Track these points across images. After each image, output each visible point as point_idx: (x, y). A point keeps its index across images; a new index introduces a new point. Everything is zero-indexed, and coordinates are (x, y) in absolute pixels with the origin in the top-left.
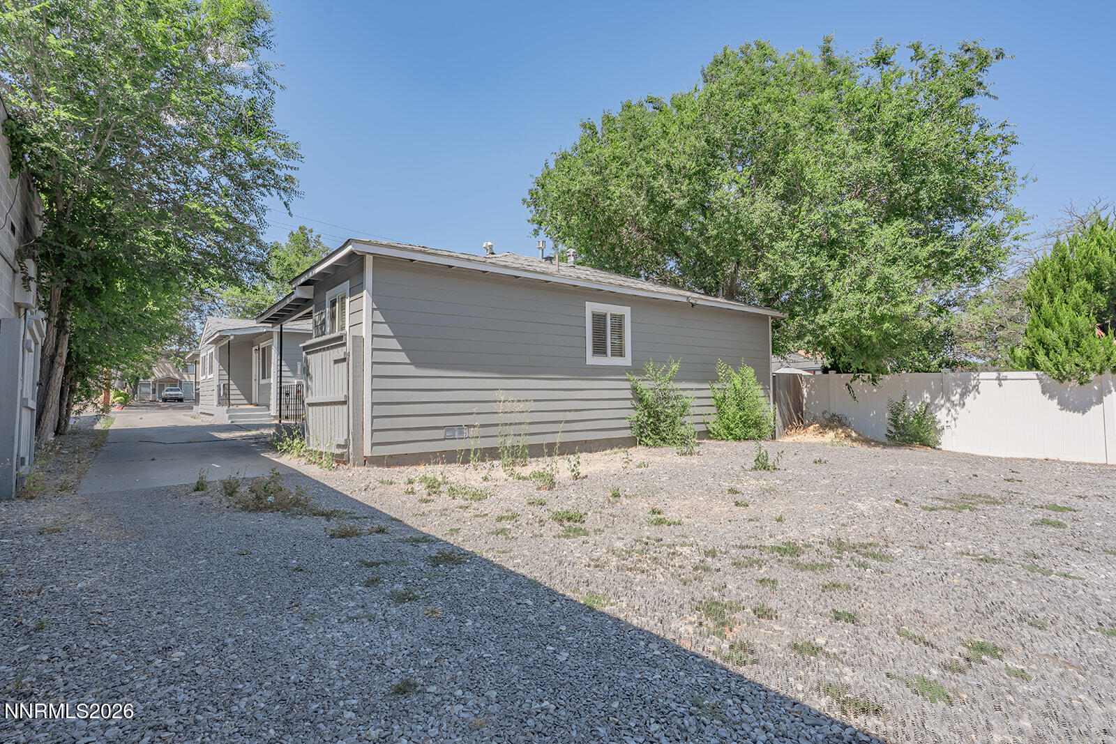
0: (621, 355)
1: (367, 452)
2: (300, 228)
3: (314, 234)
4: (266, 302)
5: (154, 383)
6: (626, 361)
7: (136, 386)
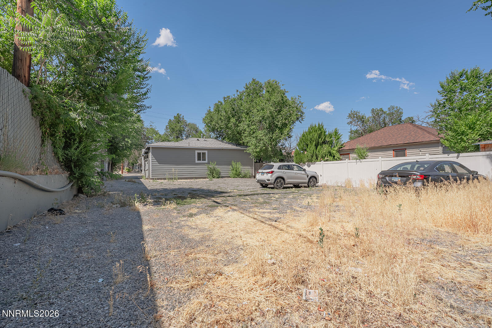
0: (205, 160)
1: (151, 178)
2: (177, 114)
3: (182, 116)
4: (166, 139)
5: (139, 165)
6: (206, 161)
7: (133, 166)
